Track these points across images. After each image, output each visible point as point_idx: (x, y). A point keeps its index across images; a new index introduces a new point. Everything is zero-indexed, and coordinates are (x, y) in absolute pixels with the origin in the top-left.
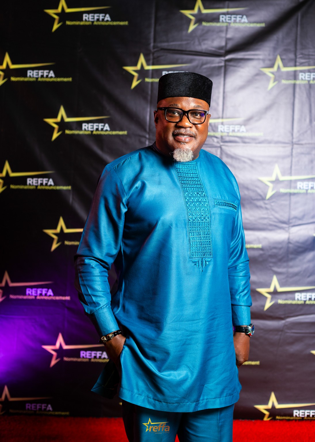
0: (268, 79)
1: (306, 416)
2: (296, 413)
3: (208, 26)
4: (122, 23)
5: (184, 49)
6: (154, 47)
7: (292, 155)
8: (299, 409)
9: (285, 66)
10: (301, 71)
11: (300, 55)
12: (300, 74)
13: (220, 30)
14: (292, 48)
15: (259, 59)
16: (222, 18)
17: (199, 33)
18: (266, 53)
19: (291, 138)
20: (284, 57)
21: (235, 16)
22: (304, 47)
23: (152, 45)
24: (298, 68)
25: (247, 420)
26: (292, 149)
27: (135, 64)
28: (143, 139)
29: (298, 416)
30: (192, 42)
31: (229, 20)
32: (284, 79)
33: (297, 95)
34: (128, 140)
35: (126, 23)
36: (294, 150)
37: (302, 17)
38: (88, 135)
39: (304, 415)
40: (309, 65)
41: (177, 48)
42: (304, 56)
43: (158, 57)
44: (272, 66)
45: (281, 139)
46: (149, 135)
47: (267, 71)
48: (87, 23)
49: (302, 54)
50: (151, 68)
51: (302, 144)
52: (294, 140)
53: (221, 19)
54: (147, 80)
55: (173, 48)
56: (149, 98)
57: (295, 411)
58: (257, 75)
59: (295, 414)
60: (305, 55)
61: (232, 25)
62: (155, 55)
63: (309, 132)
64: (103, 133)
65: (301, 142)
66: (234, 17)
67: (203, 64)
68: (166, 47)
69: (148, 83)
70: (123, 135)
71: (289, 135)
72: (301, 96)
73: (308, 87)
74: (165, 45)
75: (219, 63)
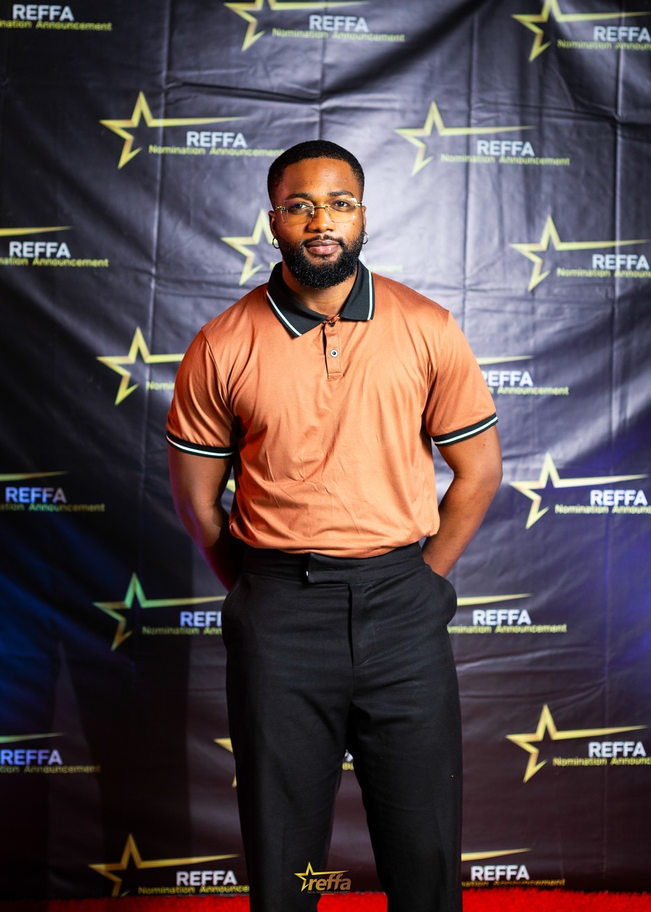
0: (412, 151)
1: (498, 878)
2: (476, 872)
3: (286, 38)
4: (98, 27)
5: (233, 85)
6: (169, 80)
7: (463, 313)
8: (482, 862)
9: (447, 125)
10: (481, 137)
11: (477, 102)
12: (480, 142)
13: (310, 47)
14: (460, 86)
15: (392, 110)
16: (314, 22)
17: (266, 51)
18: (409, 97)
19: (461, 277)
20: (445, 107)
21: (342, 18)
22: (486, 87)
23: (164, 74)
24: (474, 131)
25: (372, 893)
26: (464, 301)
27: (128, 115)
28: (144, 278)
29: (480, 878)
30: (251, 71)
31: (328, 26)
32: (445, 153)
33: (472, 187)
34: (111, 278)
35: (108, 27)
36: (467, 303)
37: (483, 23)
38: (22, 267)
39: (494, 876)
40: (497, 125)
41: (218, 83)
42: (489, 106)
43: (177, 100)
44: (420, 125)
45: (439, 279)
46: (157, 269)
47: (410, 135)
48: (22, 25)
49: (482, 101)
50: (161, 123)
51: (484, 291)
52: (468, 282)
53: (312, 23)
54: (153, 149)
55: (210, 82)
56: (158, 188)
57: (474, 869)
58: (389, 142)
59: (474, 875)
60: (489, 103)
61: (336, 36)
62: (171, 96)
63: (499, 265)
64: (55, 263)
65: (482, 287)
66: (340, 21)
67: (274, 118)
68: (194, 80)
69: (157, 155)
70: (99, 269)
71: (458, 270)
72: (480, 189)
73: (495, 170)
74: (191, 75)
75: (309, 115)
